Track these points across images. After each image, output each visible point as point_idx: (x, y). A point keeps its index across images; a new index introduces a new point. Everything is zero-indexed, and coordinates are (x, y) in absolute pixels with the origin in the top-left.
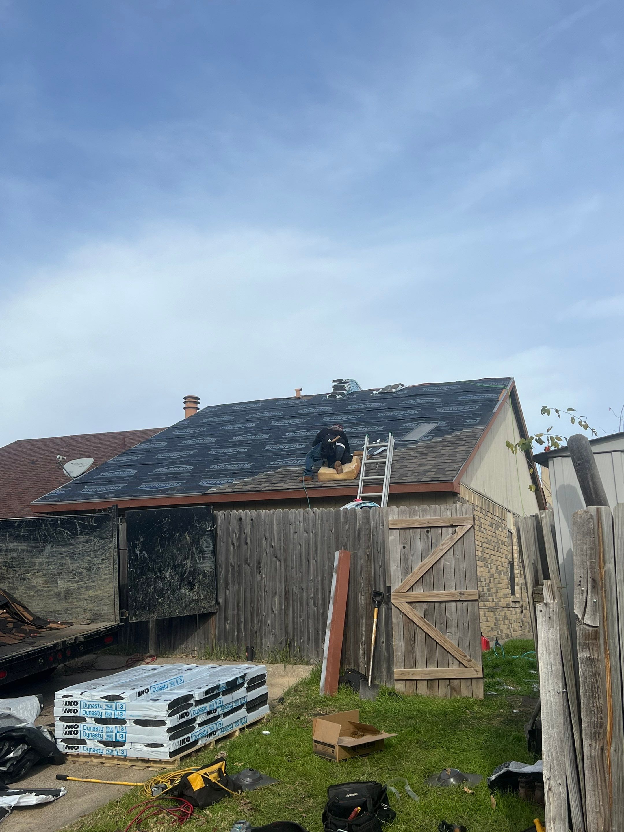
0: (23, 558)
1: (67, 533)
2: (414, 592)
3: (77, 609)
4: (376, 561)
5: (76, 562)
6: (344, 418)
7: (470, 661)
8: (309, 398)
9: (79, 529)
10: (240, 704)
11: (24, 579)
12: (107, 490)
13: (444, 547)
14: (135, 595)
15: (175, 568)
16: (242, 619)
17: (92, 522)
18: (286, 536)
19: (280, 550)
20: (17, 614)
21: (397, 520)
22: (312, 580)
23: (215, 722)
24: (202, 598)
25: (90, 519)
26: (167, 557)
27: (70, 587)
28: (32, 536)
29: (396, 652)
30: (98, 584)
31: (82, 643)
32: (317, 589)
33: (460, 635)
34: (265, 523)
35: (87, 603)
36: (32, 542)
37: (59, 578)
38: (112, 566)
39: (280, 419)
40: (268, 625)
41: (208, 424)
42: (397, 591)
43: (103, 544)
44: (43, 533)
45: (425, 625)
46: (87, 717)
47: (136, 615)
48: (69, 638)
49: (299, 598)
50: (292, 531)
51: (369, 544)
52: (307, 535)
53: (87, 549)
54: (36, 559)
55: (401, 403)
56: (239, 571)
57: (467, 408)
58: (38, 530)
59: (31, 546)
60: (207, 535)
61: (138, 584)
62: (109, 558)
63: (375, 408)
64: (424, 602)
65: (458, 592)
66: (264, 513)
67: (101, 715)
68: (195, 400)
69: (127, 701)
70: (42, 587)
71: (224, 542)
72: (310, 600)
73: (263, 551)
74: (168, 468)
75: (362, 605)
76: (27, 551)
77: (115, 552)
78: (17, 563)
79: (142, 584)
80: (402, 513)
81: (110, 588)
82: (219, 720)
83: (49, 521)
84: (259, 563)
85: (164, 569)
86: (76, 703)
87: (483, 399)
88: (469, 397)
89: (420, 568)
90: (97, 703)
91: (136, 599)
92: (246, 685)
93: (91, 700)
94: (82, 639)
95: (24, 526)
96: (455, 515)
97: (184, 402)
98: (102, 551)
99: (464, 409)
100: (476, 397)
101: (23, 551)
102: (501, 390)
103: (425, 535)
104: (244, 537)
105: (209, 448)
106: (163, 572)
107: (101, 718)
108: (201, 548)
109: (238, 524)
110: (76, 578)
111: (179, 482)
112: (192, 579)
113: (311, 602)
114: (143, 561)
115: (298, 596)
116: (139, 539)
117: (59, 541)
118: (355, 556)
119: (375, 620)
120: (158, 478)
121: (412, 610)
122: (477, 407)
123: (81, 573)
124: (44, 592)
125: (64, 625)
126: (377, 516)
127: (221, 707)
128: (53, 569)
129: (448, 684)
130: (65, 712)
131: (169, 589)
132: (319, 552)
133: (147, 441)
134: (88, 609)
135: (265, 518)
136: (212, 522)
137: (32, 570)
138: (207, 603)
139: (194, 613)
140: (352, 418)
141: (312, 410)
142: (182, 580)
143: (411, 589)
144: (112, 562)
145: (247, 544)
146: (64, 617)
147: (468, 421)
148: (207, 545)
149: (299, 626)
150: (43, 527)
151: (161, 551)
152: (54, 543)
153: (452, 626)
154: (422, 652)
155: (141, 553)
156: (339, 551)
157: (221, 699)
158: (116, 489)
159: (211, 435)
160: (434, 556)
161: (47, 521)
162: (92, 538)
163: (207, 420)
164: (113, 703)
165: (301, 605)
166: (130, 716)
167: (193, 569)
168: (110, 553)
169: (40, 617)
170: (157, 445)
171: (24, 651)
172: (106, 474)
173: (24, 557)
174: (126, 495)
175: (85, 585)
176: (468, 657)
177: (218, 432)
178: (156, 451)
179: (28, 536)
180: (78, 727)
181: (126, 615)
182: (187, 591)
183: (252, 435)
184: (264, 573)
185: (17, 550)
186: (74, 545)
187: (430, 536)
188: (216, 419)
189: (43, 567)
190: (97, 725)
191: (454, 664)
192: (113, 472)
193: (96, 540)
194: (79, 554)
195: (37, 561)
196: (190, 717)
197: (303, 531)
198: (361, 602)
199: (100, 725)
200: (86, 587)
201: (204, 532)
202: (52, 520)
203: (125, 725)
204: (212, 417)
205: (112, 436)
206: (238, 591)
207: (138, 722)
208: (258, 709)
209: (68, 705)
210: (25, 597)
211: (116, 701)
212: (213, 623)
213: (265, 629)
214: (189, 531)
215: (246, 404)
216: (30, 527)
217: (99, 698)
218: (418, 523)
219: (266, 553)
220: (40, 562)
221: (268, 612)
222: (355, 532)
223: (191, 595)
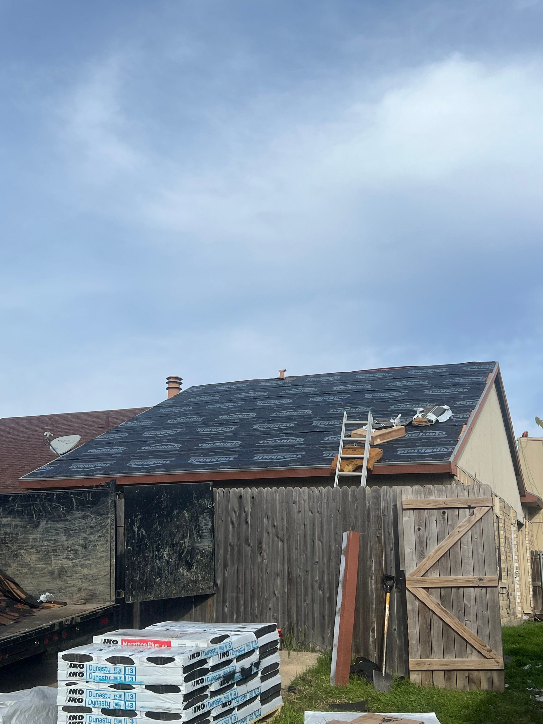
0: (17, 534)
1: (63, 508)
2: (430, 577)
3: (71, 589)
4: (387, 543)
5: (71, 538)
6: (330, 398)
7: (490, 651)
8: (293, 379)
9: (75, 504)
10: (254, 696)
11: (16, 555)
12: (95, 467)
13: (462, 529)
14: (132, 575)
15: (173, 547)
16: (242, 602)
17: (89, 497)
18: (289, 515)
19: (283, 530)
20: (9, 592)
21: (411, 500)
22: (317, 562)
23: (230, 715)
24: (200, 578)
25: (87, 494)
26: (165, 535)
27: (65, 565)
28: (26, 511)
29: (411, 640)
30: (94, 562)
31: (78, 624)
32: (323, 572)
33: (480, 623)
34: (266, 501)
35: (82, 582)
36: (26, 517)
37: (54, 555)
38: (108, 543)
39: (266, 399)
40: (270, 609)
41: (194, 403)
42: (412, 575)
43: (100, 520)
44: (38, 508)
45: (442, 612)
46: (93, 707)
47: (132, 596)
48: (66, 618)
49: (304, 581)
50: (295, 511)
51: (380, 525)
52: (311, 514)
53: (83, 526)
54: (30, 535)
55: (387, 385)
56: (239, 551)
57: (456, 390)
58: (33, 504)
59: (25, 522)
60: (206, 513)
61: (135, 563)
62: (106, 535)
63: (361, 389)
64: (440, 588)
65: (477, 578)
66: (266, 491)
67: (109, 706)
68: (178, 381)
69: (138, 691)
70: (35, 565)
71: (223, 521)
72: (316, 583)
73: (265, 529)
74: (156, 446)
75: (372, 589)
76: (21, 527)
77: (113, 529)
78: (10, 539)
79: (140, 563)
80: (416, 493)
81: (106, 567)
82: (234, 713)
83: (45, 496)
84: (260, 543)
85: (162, 547)
86: (81, 692)
87: (470, 382)
88: (456, 380)
89: (437, 551)
90: (105, 692)
91: (133, 578)
92: (260, 675)
93: (97, 689)
94: (79, 620)
95: (19, 501)
96: (472, 496)
97: (167, 383)
98: (98, 527)
99: (452, 392)
100: (463, 380)
101: (16, 526)
102: (487, 374)
103: (441, 517)
104: (244, 515)
105: (197, 427)
106: (161, 550)
107: (108, 709)
108: (200, 526)
109: (237, 502)
110: (70, 555)
111: (168, 459)
112: (190, 558)
113: (317, 585)
114: (141, 539)
115: (303, 578)
116: (137, 516)
117: (54, 517)
118: (364, 537)
119: (387, 606)
120: (146, 456)
121: (428, 596)
122: (465, 390)
123: (76, 551)
124: (37, 569)
125: (58, 604)
126: (388, 496)
127: (236, 698)
128: (48, 545)
129: (467, 675)
130: (69, 701)
131: (167, 568)
132: (324, 533)
133: (134, 419)
134: (83, 588)
135: (267, 496)
136: (211, 499)
137: (25, 546)
138: (205, 584)
139: (192, 594)
140: (338, 398)
141: (297, 390)
142: (180, 559)
143: (427, 574)
144: (109, 539)
145: (247, 523)
146: (57, 596)
147: (458, 403)
148: (205, 523)
149: (303, 610)
150: (39, 502)
151: (159, 529)
152: (49, 519)
153: (470, 613)
154: (438, 641)
155: (139, 530)
156: (347, 532)
157: (236, 690)
158: (104, 466)
159: (197, 414)
160: (451, 539)
161: (42, 496)
162: (89, 514)
163: (192, 399)
164: (122, 693)
165: (306, 588)
166: (141, 707)
167: (191, 549)
168: (107, 530)
169: (33, 595)
170: (143, 424)
171: (20, 633)
172: (93, 451)
173: (18, 532)
174: (115, 472)
175: (81, 563)
176: (488, 647)
177: (204, 411)
178: (143, 429)
179: (22, 511)
180: (83, 717)
181: (122, 595)
182: (185, 571)
183: (239, 414)
184: (265, 554)
185: (10, 525)
186: (70, 521)
187: (446, 518)
188: (201, 399)
189: (37, 543)
190: (104, 716)
191: (473, 654)
192: (101, 450)
193: (93, 516)
194: (75, 530)
195: (31, 537)
196: (205, 710)
197: (308, 509)
198: (371, 586)
199: (107, 716)
200: (81, 566)
201: (203, 509)
202: (48, 495)
203: (135, 718)
204: (197, 396)
205: (95, 415)
206: (238, 571)
207: (149, 714)
208: (272, 700)
209: (73, 694)
210: (18, 574)
211: (125, 691)
212: (210, 605)
213: (267, 613)
214: (188, 508)
215: (230, 384)
216: (25, 502)
217: (107, 687)
218: (434, 504)
219: (268, 532)
220: (34, 539)
221: (269, 594)
222: (364, 512)
223: (189, 575)
